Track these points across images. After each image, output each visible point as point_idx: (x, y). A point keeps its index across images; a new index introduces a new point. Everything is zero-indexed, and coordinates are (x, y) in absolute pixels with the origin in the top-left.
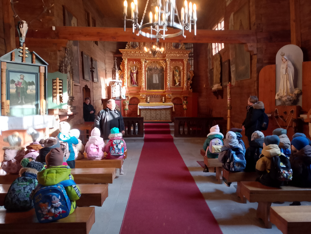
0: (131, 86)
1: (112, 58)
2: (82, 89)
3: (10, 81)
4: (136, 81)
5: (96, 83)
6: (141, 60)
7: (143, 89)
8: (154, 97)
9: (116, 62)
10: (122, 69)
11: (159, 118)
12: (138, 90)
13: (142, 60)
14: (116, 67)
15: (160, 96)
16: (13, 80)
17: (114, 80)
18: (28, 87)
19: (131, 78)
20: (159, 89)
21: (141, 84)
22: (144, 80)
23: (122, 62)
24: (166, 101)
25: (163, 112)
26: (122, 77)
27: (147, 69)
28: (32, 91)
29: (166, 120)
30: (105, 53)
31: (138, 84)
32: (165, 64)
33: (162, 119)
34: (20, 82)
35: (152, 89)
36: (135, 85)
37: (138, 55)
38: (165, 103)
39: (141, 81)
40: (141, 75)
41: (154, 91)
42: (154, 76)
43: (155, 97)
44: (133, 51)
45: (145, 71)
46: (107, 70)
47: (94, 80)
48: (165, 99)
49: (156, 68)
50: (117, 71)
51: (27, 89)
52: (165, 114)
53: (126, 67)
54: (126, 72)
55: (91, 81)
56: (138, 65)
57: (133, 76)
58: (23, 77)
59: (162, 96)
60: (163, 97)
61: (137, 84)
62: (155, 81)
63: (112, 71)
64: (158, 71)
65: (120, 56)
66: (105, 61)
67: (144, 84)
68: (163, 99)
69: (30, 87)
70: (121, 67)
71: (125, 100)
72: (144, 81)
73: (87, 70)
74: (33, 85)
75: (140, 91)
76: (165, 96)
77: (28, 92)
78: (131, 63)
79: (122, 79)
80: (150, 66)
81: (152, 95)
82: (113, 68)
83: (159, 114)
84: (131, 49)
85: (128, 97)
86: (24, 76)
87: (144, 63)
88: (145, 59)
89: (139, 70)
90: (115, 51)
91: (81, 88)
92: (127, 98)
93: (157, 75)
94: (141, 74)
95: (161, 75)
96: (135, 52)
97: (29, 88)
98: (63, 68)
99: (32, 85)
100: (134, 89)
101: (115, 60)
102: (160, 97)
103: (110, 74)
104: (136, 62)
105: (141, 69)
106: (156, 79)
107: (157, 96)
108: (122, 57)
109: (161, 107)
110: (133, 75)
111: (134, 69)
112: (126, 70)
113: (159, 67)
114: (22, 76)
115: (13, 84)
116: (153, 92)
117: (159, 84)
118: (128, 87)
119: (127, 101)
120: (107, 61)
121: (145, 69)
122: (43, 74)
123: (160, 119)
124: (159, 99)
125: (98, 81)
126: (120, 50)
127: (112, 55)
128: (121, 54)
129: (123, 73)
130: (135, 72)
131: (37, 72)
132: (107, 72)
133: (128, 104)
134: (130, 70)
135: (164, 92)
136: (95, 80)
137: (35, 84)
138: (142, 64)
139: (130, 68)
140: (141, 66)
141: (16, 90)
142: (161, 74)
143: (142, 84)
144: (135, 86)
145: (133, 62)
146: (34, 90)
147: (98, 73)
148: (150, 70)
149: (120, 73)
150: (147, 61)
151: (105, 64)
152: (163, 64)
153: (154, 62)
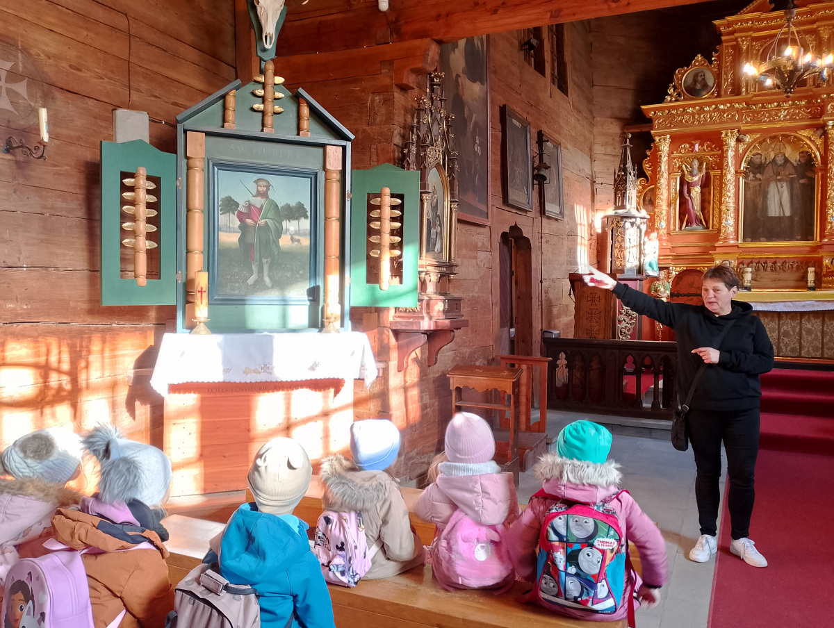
0: (680, 229)
1: (618, 139)
2: (497, 238)
3: (220, 203)
4: (699, 213)
5: (556, 220)
6: (723, 136)
7: (725, 238)
8: (769, 269)
9: (628, 149)
10: (648, 173)
11: (793, 350)
12: (708, 244)
13: (726, 135)
14: (629, 165)
15: (795, 266)
16: (230, 197)
17: (621, 211)
18: (284, 227)
19: (683, 203)
20: (791, 238)
21: (720, 223)
22: (732, 206)
23: (650, 148)
24: (823, 285)
25: (809, 326)
26: (649, 200)
27: (743, 165)
28: (298, 241)
29: (822, 357)
30: (592, 125)
31: (707, 223)
32: (819, 142)
33: (803, 355)
34: (254, 206)
35: (762, 239)
36: (695, 226)
37: (711, 118)
38: (818, 292)
39: (720, 211)
40: (721, 188)
41: (770, 244)
42: (773, 189)
43: (774, 269)
44: (693, 106)
45: (736, 172)
46: (598, 181)
47: (547, 208)
48: (818, 276)
49: (780, 161)
50: (631, 178)
51: (279, 232)
52: (819, 334)
53: (664, 167)
54: (663, 181)
55: (534, 213)
56: (712, 153)
57: (689, 196)
58: (265, 189)
59: (804, 264)
60: (811, 269)
61: (705, 221)
62: (777, 208)
63: (615, 180)
64: (789, 169)
65: (645, 130)
66: (591, 150)
67: (731, 221)
68: (811, 277)
69: (291, 226)
70: (646, 166)
71: (657, 279)
72: (732, 210)
73: (520, 173)
74: (302, 220)
75: (714, 248)
76: (818, 263)
77: (284, 242)
78: (683, 151)
79: (650, 208)
80: (758, 154)
81: (762, 261)
82: (619, 171)
83: (794, 331)
84: (685, 100)
85: (667, 268)
86: (268, 186)
87: (732, 143)
88: (738, 131)
89: (712, 173)
90: (626, 115)
91: (493, 236)
92: (663, 274)
93: (785, 185)
94: (721, 186)
95: (803, 184)
96: (701, 111)
97: (287, 230)
98: (409, 151)
99: (298, 219)
100: (693, 239)
101: (626, 143)
102: (798, 267)
103: (606, 192)
104: (701, 145)
105: (720, 165)
106: (779, 201)
107: (785, 262)
108: (652, 132)
109: (804, 306)
110: (689, 192)
111: (695, 172)
112: (666, 175)
113: (794, 156)
114: (262, 183)
115: (232, 215)
116: (768, 250)
117: (791, 218)
118: (669, 234)
119: (663, 285)
120: (598, 149)
121: (738, 164)
122: (336, 176)
123: (797, 354)
124: (791, 276)
125: (561, 213)
126: (643, 107)
127: (615, 129)
128: (650, 121)
129: (653, 186)
130: (696, 179)
131: (317, 166)
132: (596, 186)
133: (668, 292)
134: (680, 174)
135: (814, 249)
136: (551, 208)
137: (309, 214)
138: (725, 148)
139: (680, 168)
140: (722, 156)
141: (239, 235)
142: (802, 181)
143: (724, 221)
144: (695, 229)
145: (692, 145)
146: (304, 235)
147: (565, 187)
148: (756, 168)
149: (641, 187)
150: (748, 139)
151: (592, 160)
152: (813, 141)
153: (774, 138)
